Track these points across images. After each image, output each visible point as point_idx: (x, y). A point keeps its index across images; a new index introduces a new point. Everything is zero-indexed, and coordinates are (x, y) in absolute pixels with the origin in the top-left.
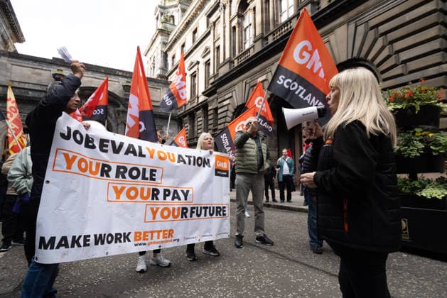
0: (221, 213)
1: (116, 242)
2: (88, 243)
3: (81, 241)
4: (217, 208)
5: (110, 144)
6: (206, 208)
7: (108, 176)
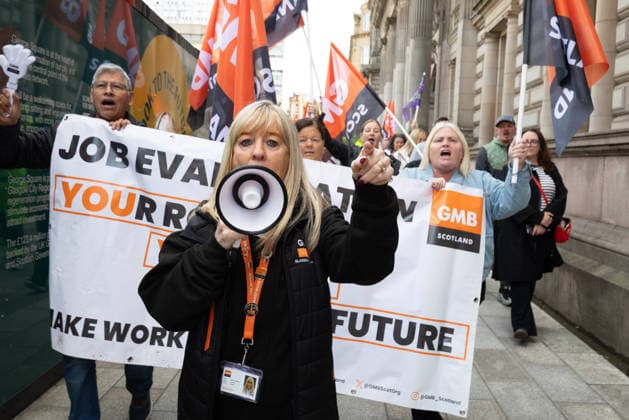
0: (436, 343)
1: (152, 343)
2: (90, 332)
3: (79, 327)
4: (424, 328)
5: (155, 159)
6: (382, 322)
7: (150, 219)
